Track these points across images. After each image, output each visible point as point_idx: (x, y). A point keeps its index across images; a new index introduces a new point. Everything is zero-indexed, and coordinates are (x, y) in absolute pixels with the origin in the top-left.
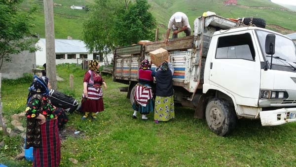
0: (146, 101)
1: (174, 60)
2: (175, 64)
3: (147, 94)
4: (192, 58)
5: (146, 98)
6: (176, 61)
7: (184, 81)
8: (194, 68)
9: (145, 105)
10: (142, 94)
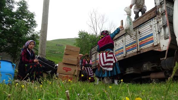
0: (112, 64)
1: (139, 33)
2: (141, 35)
3: (111, 58)
4: (158, 22)
5: (112, 62)
6: (142, 33)
7: (154, 44)
8: (163, 29)
9: (111, 69)
10: (107, 58)
